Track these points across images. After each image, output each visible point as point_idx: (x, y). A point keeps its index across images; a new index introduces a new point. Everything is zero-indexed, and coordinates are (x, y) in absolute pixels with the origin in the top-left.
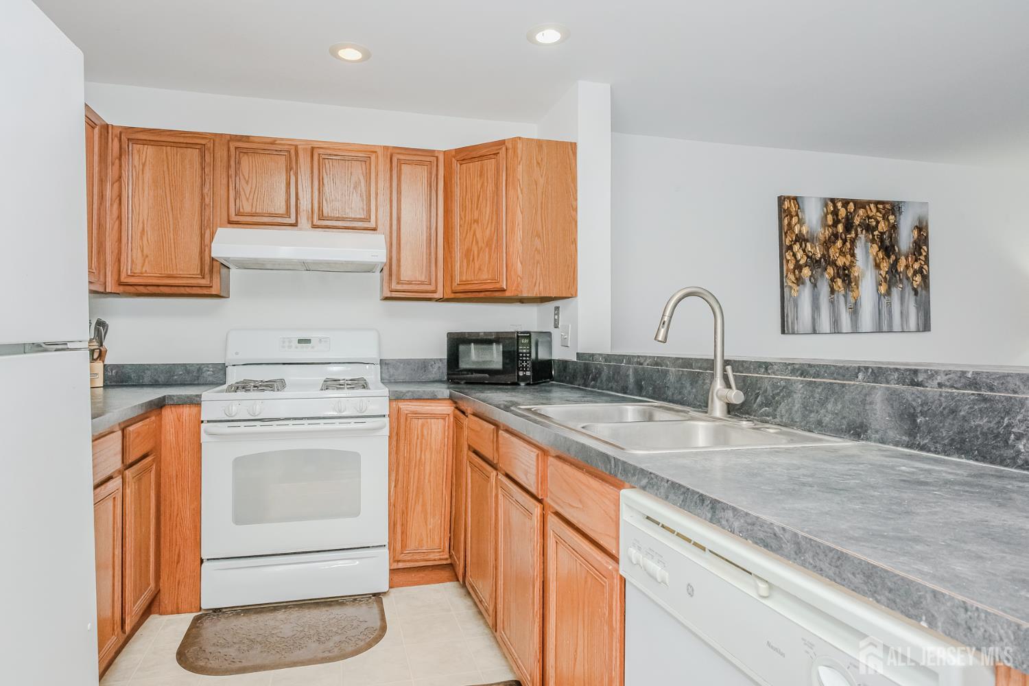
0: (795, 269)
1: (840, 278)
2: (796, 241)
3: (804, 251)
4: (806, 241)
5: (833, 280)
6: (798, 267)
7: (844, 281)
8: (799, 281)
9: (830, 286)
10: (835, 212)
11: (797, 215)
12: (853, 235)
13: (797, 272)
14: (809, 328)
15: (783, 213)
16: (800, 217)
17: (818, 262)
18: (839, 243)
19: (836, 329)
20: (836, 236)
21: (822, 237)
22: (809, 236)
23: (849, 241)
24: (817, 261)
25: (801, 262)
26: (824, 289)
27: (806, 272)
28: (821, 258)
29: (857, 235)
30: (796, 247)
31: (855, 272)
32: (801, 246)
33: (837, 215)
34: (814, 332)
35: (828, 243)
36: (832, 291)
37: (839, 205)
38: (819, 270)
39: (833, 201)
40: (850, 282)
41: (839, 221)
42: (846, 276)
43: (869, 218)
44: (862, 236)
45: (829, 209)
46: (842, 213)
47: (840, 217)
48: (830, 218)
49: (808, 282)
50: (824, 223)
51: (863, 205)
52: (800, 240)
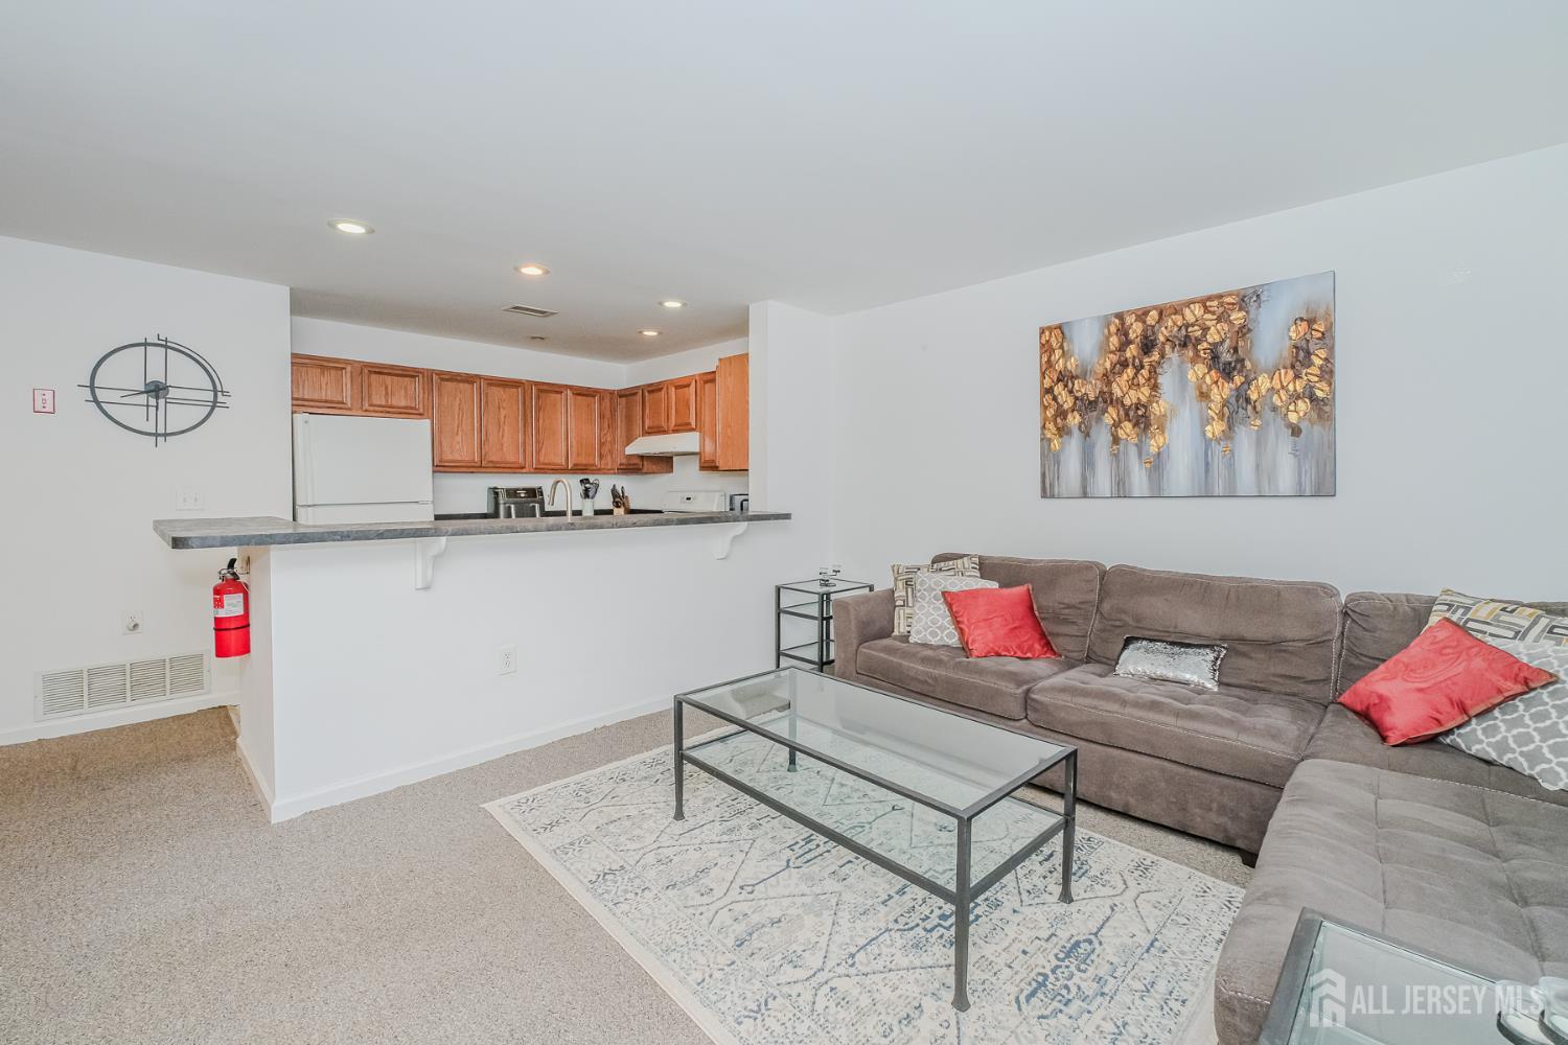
0: (1055, 416)
1: (1129, 421)
2: (1059, 380)
3: (1071, 392)
4: (1073, 378)
5: (1117, 425)
6: (1062, 414)
7: (1136, 425)
8: (1063, 431)
9: (1112, 435)
10: (1123, 331)
11: (1062, 347)
12: (1155, 356)
13: (1059, 420)
14: (1077, 490)
15: (1046, 348)
16: (1066, 349)
17: (1092, 404)
18: (1130, 371)
19: (1121, 491)
20: (1124, 364)
21: (1100, 371)
22: (1079, 371)
23: (1147, 367)
24: (1090, 402)
25: (1066, 406)
26: (1102, 438)
27: (1074, 420)
28: (1097, 398)
29: (1162, 356)
30: (1059, 389)
31: (1157, 409)
32: (1066, 386)
33: (1126, 334)
34: (1085, 495)
35: (1107, 378)
36: (1116, 440)
37: (1130, 320)
38: (1095, 413)
39: (1120, 316)
40: (1147, 426)
41: (1129, 342)
42: (1141, 418)
43: (1187, 326)
44: (1173, 356)
45: (1113, 329)
46: (1136, 329)
47: (1132, 336)
48: (1114, 341)
49: (1076, 432)
50: (1104, 349)
51: (1177, 310)
52: (1064, 378)
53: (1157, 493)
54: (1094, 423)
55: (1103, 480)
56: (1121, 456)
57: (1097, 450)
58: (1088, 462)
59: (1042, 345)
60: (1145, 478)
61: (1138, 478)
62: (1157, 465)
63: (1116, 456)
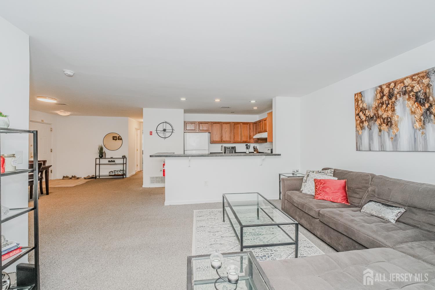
0: (360, 123)
1: (385, 123)
2: (361, 111)
3: (365, 114)
4: (365, 110)
5: (380, 125)
6: (362, 122)
7: (387, 125)
8: (362, 128)
9: (379, 129)
10: (382, 91)
11: (361, 100)
12: (394, 99)
13: (361, 124)
14: (368, 149)
15: (357, 101)
16: (363, 100)
17: (372, 118)
18: (384, 106)
19: (382, 149)
20: (382, 104)
21: (374, 106)
22: (367, 107)
23: (391, 104)
24: (371, 118)
25: (363, 120)
26: (375, 129)
27: (366, 124)
28: (373, 116)
29: (396, 99)
30: (361, 113)
31: (395, 118)
32: (363, 113)
33: (383, 93)
34: (370, 150)
35: (377, 109)
36: (380, 130)
37: (384, 87)
38: (373, 121)
39: (381, 87)
40: (391, 125)
41: (384, 95)
42: (388, 122)
43: (405, 87)
44: (400, 99)
45: (378, 91)
46: (386, 91)
47: (385, 93)
48: (379, 96)
49: (367, 128)
50: (375, 99)
51: (402, 82)
52: (363, 110)
53: (396, 150)
54: (372, 125)
55: (376, 145)
56: (382, 136)
57: (374, 134)
58: (371, 138)
59: (355, 100)
60: (391, 145)
61: (389, 144)
62: (395, 139)
63: (380, 136)
